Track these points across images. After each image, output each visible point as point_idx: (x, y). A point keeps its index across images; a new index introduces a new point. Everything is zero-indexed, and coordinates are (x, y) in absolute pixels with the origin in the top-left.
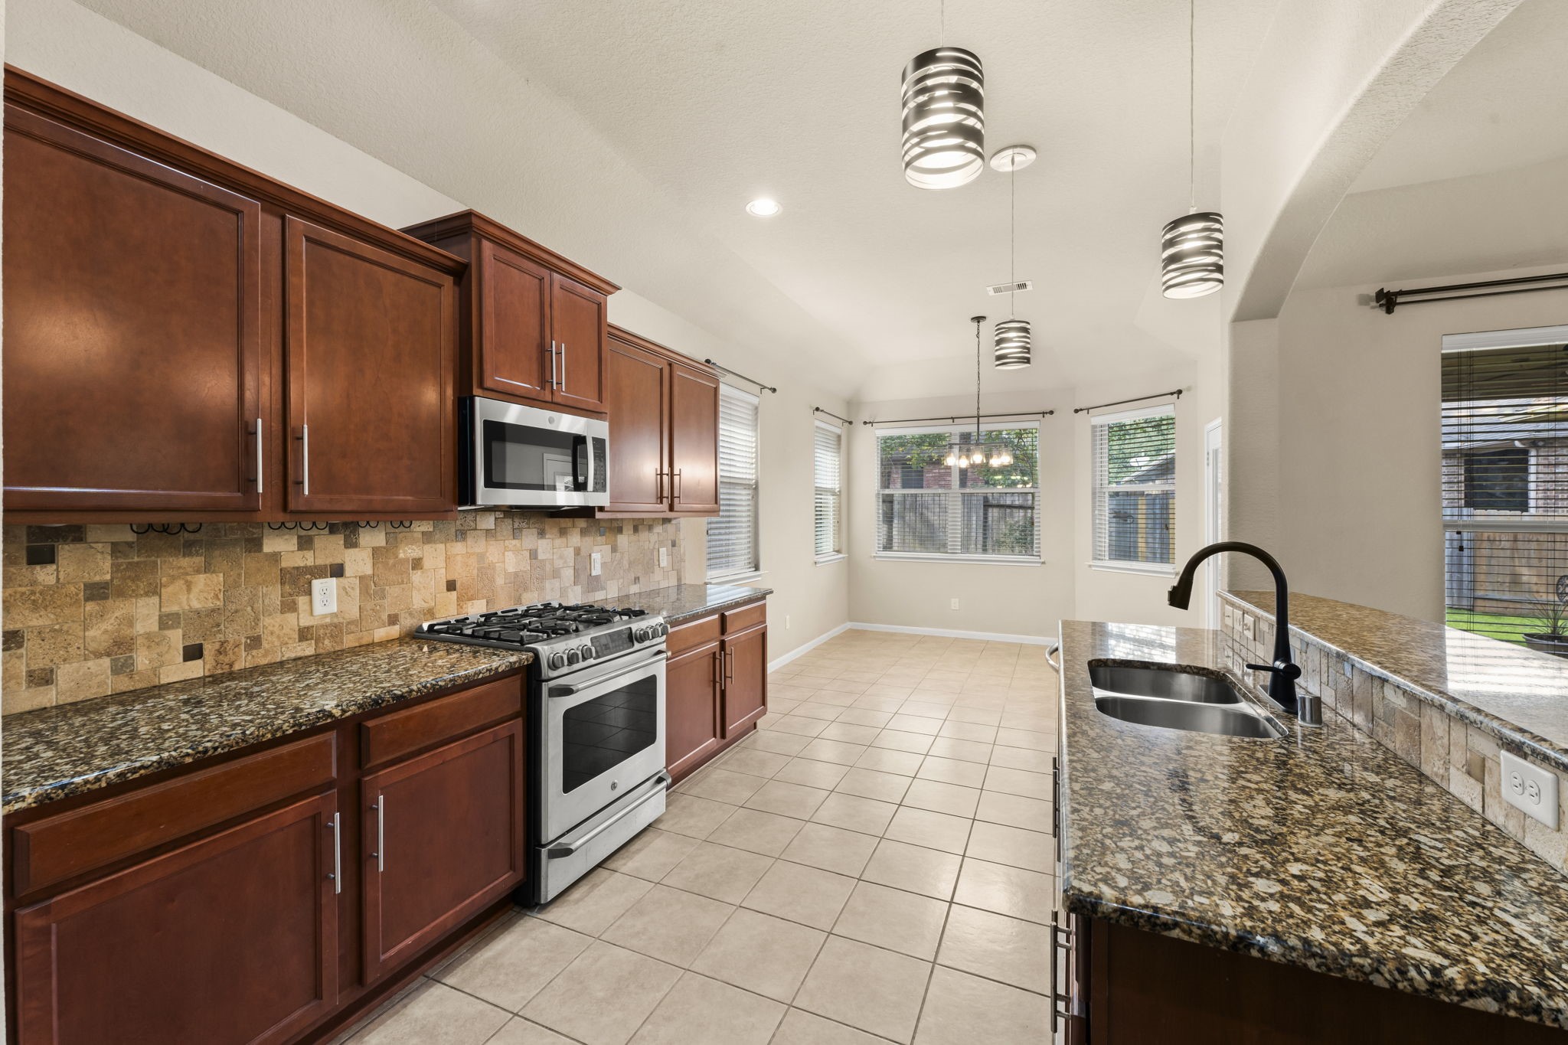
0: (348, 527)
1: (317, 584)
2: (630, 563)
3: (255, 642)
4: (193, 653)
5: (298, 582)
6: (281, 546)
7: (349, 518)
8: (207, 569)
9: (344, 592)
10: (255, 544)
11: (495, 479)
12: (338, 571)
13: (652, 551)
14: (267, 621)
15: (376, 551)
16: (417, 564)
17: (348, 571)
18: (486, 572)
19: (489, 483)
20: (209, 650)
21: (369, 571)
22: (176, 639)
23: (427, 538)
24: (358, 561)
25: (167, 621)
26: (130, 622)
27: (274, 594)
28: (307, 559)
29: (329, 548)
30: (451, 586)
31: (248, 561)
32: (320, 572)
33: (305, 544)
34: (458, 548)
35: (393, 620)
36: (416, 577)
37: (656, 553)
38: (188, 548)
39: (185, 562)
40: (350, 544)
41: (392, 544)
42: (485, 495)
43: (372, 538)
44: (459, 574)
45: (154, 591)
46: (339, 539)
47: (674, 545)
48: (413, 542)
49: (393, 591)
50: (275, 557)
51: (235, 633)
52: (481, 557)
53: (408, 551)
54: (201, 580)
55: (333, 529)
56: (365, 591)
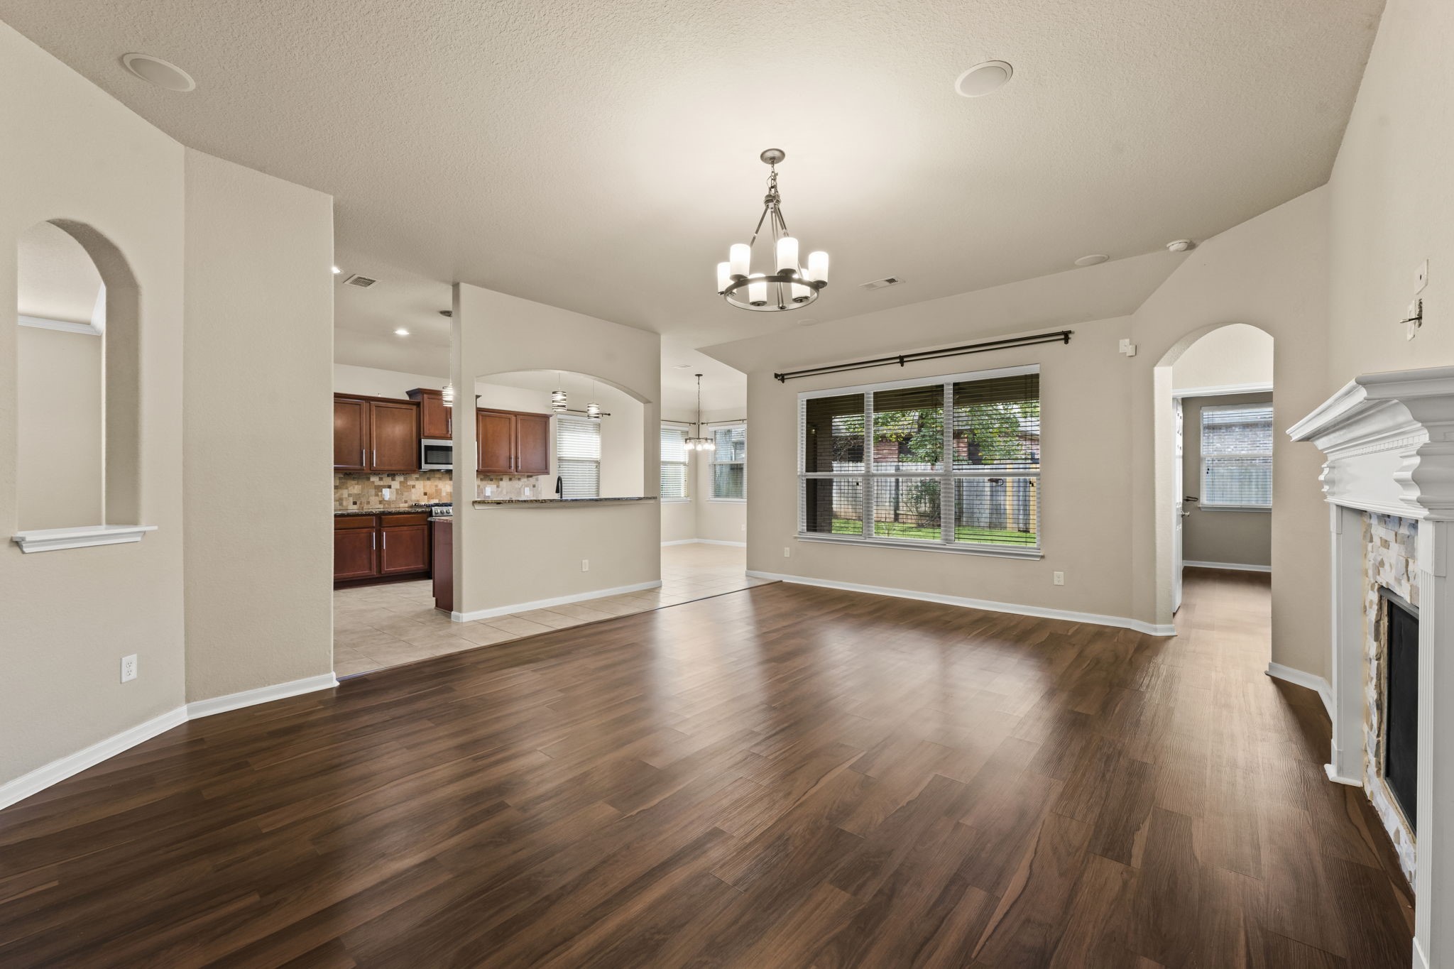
0: (392, 475)
1: (383, 490)
2: (507, 493)
3: (368, 503)
4: (355, 503)
5: (379, 488)
6: (375, 479)
7: (392, 472)
8: (358, 484)
9: (391, 493)
10: (369, 479)
11: (428, 461)
12: (390, 487)
13: (520, 489)
14: (371, 498)
15: (401, 482)
16: (414, 487)
17: (392, 487)
18: (438, 492)
19: (426, 463)
20: (358, 503)
21: (398, 487)
22: (351, 500)
23: (417, 479)
24: (396, 484)
25: (350, 495)
26: (342, 494)
27: (373, 492)
28: (381, 483)
29: (387, 481)
30: (425, 494)
31: (366, 483)
32: (385, 487)
33: (381, 479)
34: (428, 483)
35: (406, 502)
36: (413, 490)
37: (522, 489)
38: (354, 479)
39: (353, 482)
40: (393, 480)
41: (406, 479)
42: (425, 467)
43: (400, 479)
44: (428, 491)
45: (347, 488)
46: (390, 478)
47: (534, 486)
48: (413, 480)
49: (406, 494)
50: (373, 482)
51: (364, 500)
52: (436, 486)
53: (410, 483)
54: (356, 486)
55: (388, 476)
56: (397, 493)
